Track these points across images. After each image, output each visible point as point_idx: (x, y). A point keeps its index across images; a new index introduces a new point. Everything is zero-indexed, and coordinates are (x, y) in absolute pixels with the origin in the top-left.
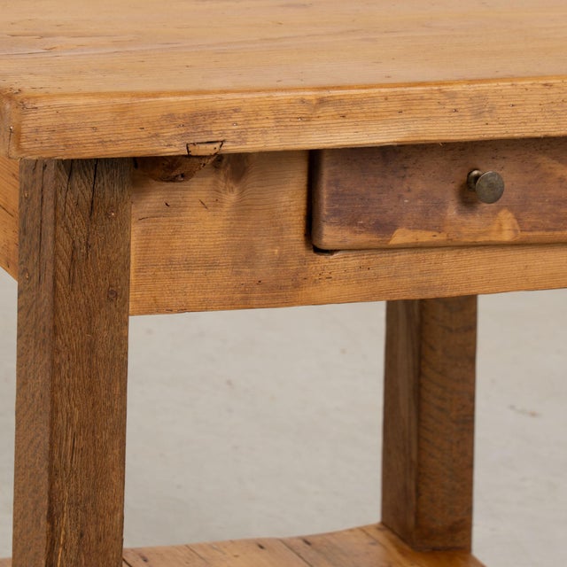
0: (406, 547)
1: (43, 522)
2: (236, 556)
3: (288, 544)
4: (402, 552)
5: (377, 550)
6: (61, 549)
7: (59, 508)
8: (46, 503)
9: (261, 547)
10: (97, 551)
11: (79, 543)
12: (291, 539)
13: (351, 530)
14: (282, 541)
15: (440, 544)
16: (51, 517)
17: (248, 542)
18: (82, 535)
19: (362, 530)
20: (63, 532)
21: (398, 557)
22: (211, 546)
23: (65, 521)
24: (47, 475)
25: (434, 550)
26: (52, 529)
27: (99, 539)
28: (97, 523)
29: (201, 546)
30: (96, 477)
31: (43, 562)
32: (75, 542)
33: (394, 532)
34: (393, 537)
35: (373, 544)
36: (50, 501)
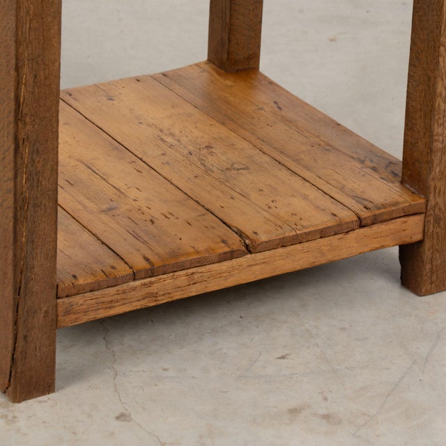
0: (222, 71)
1: (13, 72)
2: (123, 87)
3: (153, 77)
4: (219, 74)
5: (205, 74)
6: (23, 86)
7: (22, 63)
8: (14, 61)
9: (138, 80)
10: (45, 85)
11: (34, 82)
12: (156, 74)
13: (190, 66)
14: (151, 76)
15: (241, 68)
16: (17, 69)
17: (130, 78)
18: (35, 77)
19: (197, 65)
20: (25, 77)
21: (218, 77)
22: (109, 83)
23: (26, 70)
24: (14, 45)
25: (238, 71)
26: (18, 75)
27: (46, 78)
28: (45, 69)
29: (103, 84)
30: (44, 43)
31: (13, 94)
32: (32, 81)
33: (214, 64)
34: (214, 67)
35: (203, 72)
36: (17, 59)
